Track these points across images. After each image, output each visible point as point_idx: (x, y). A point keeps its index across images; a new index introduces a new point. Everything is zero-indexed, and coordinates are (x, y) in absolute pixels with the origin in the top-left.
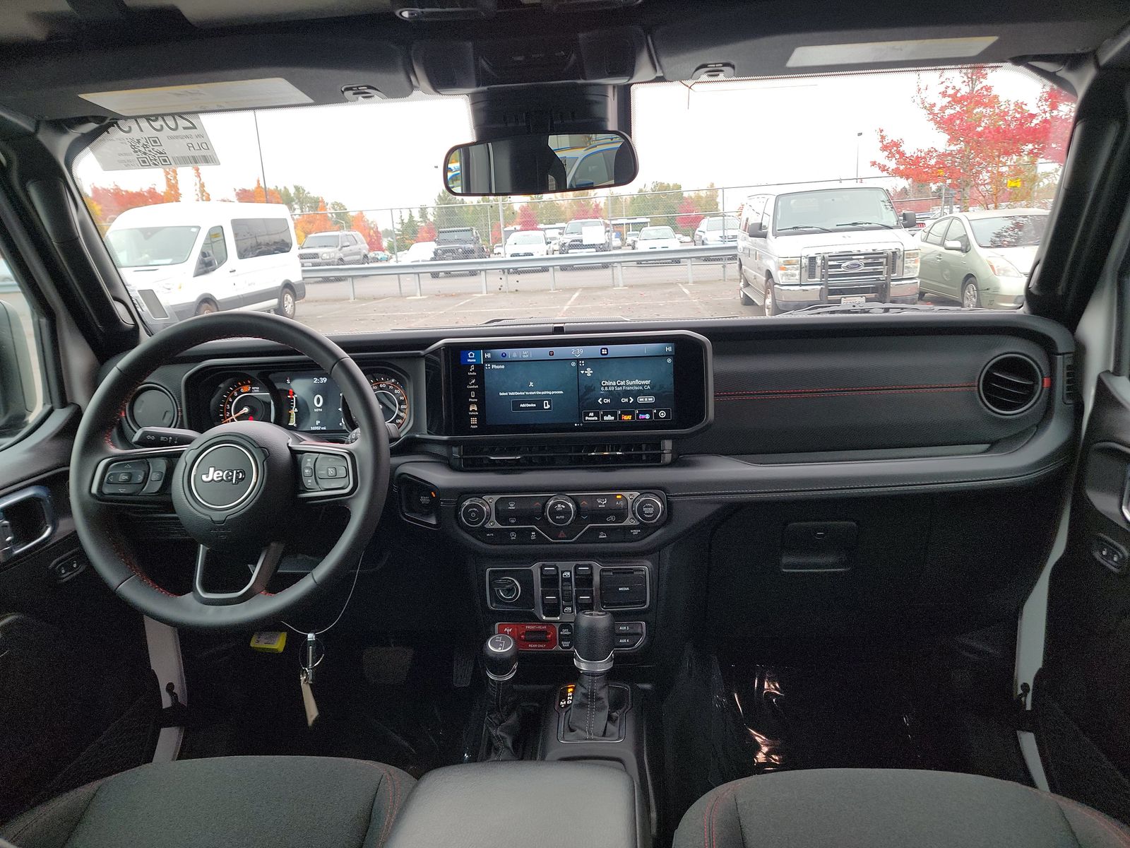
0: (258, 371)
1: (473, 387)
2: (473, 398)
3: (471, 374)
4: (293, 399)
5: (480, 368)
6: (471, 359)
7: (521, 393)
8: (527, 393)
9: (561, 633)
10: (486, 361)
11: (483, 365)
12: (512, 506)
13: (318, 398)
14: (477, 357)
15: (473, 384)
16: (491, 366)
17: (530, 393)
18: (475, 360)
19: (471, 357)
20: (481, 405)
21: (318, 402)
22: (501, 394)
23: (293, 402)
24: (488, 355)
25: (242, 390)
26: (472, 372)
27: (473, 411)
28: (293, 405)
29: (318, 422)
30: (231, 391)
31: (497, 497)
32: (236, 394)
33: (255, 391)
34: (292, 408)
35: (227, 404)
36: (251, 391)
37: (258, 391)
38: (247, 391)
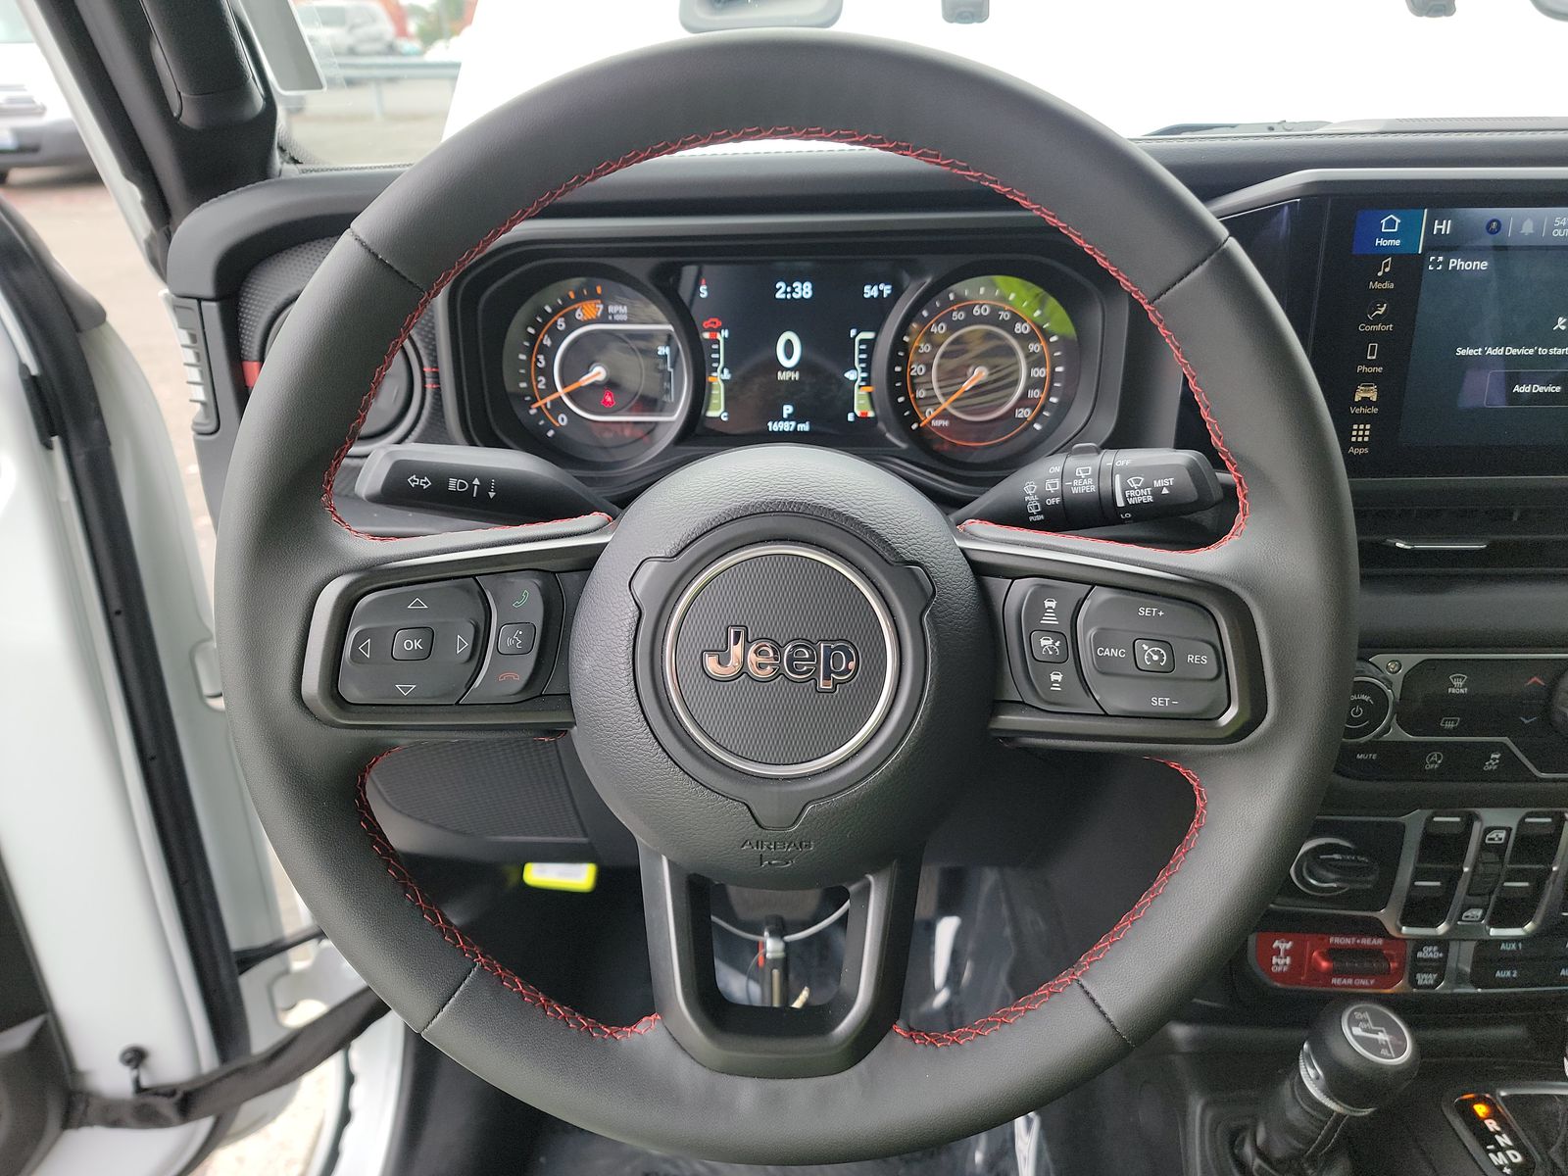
0: (652, 262)
1: (1379, 327)
2: (1370, 363)
3: (1377, 285)
4: (718, 342)
5: (1409, 267)
6: (1388, 236)
7: (1523, 351)
8: (1542, 351)
9: (1420, 955)
10: (1438, 244)
11: (1421, 260)
12: (1458, 686)
13: (789, 344)
14: (1408, 231)
15: (1378, 320)
16: (1446, 263)
17: (1554, 351)
18: (1397, 243)
19: (1389, 233)
20: (1392, 385)
21: (789, 354)
22: (1461, 352)
23: (718, 351)
24: (1445, 227)
25: (579, 315)
26: (1382, 280)
27: (1366, 402)
28: (718, 360)
29: (788, 410)
30: (547, 317)
31: (1411, 660)
32: (561, 325)
33: (617, 317)
34: (715, 370)
35: (538, 353)
36: (604, 318)
37: (625, 318)
38: (594, 317)
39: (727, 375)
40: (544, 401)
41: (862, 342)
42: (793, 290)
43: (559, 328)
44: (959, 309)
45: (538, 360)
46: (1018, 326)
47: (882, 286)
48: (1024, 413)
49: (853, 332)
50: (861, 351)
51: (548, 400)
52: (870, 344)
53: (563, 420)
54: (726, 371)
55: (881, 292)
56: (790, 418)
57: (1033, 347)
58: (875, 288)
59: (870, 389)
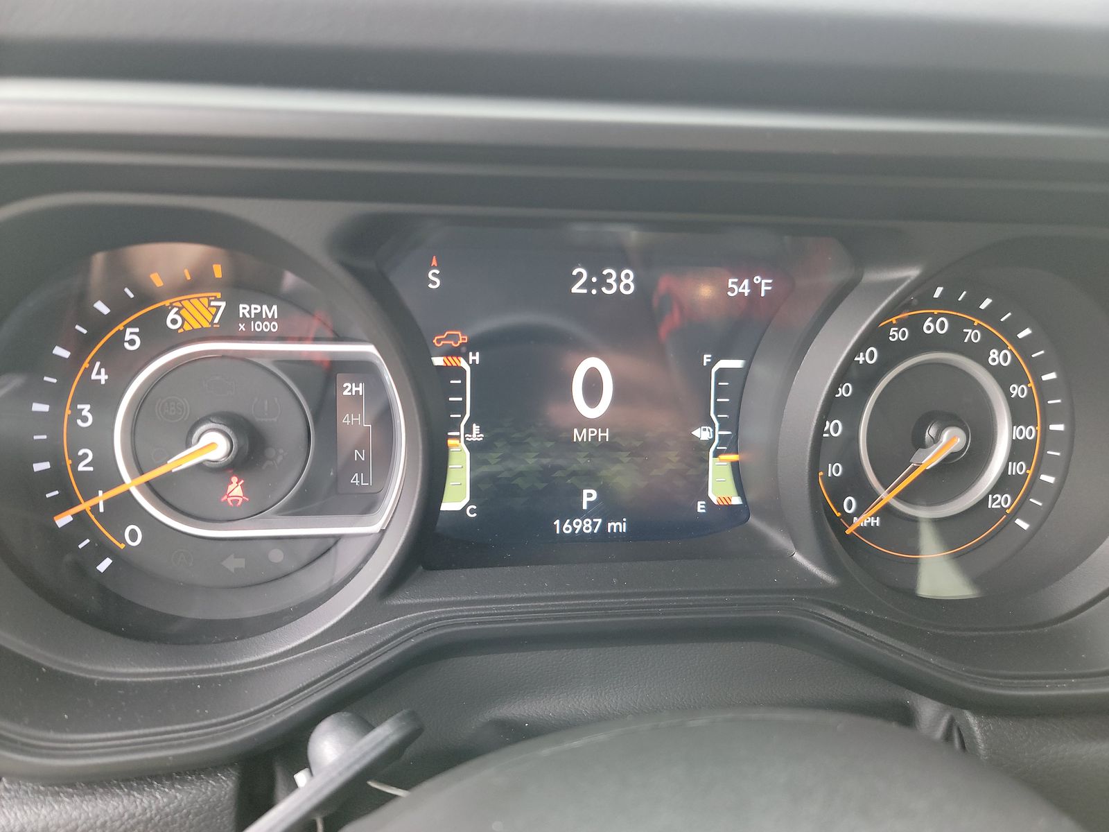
4: (461, 374)
21: (593, 397)
23: (460, 391)
25: (174, 320)
29: (588, 496)
32: (132, 339)
33: (258, 327)
34: (455, 425)
35: (79, 399)
36: (227, 328)
37: (273, 327)
38: (206, 325)
39: (476, 435)
40: (92, 502)
41: (722, 373)
42: (603, 281)
43: (127, 345)
44: (900, 324)
45: (77, 414)
46: (994, 353)
47: (757, 280)
48: (1003, 501)
49: (706, 359)
50: (720, 392)
51: (101, 498)
52: (738, 381)
53: (132, 537)
54: (476, 428)
55: (755, 288)
56: (593, 512)
57: (1016, 390)
58: (746, 282)
59: (735, 457)
